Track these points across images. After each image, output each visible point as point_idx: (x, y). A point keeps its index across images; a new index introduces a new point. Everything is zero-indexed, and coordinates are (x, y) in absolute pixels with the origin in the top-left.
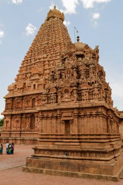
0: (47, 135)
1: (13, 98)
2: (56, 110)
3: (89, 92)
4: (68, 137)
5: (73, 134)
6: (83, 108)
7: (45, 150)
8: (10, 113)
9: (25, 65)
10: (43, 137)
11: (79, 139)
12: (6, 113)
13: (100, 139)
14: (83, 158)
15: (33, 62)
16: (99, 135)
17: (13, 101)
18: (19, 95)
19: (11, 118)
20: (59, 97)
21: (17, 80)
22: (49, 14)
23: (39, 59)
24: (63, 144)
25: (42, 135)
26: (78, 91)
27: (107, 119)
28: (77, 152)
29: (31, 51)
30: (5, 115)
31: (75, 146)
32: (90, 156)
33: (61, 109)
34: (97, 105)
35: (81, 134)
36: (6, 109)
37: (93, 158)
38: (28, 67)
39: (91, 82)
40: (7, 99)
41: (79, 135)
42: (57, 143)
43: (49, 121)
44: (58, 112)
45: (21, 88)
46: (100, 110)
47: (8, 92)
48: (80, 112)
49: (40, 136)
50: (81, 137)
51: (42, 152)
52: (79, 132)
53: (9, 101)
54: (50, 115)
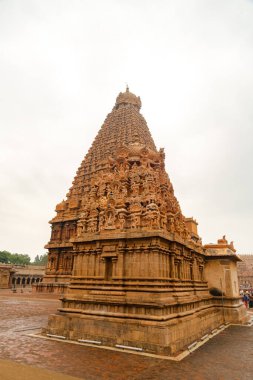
0: (81, 279)
1: (63, 223)
2: (94, 242)
3: (141, 217)
4: (109, 283)
5: (117, 277)
6: (131, 240)
7: (76, 302)
8: (58, 246)
9: (82, 174)
10: (77, 282)
11: (123, 286)
12: (52, 246)
13: (152, 286)
14: (127, 315)
15: (93, 169)
16: (153, 280)
17: (62, 227)
18: (72, 219)
19: (59, 254)
20: (101, 223)
21: (69, 196)
22: (118, 99)
23: (103, 165)
24: (101, 292)
25: (75, 279)
26: (128, 214)
27: (170, 256)
28: (119, 305)
29: (92, 153)
30: (50, 249)
31: (116, 296)
32: (137, 313)
33: (101, 241)
34: (150, 235)
35: (126, 277)
36: (52, 240)
37: (140, 316)
38: (87, 178)
39: (145, 201)
40: (54, 224)
41: (124, 280)
42: (93, 292)
43: (85, 258)
44: (98, 244)
45: (75, 209)
46: (154, 242)
47: (55, 214)
48: (128, 245)
49: (73, 281)
50: (126, 283)
51: (72, 305)
52: (124, 274)
53: (57, 228)
54: (87, 249)
